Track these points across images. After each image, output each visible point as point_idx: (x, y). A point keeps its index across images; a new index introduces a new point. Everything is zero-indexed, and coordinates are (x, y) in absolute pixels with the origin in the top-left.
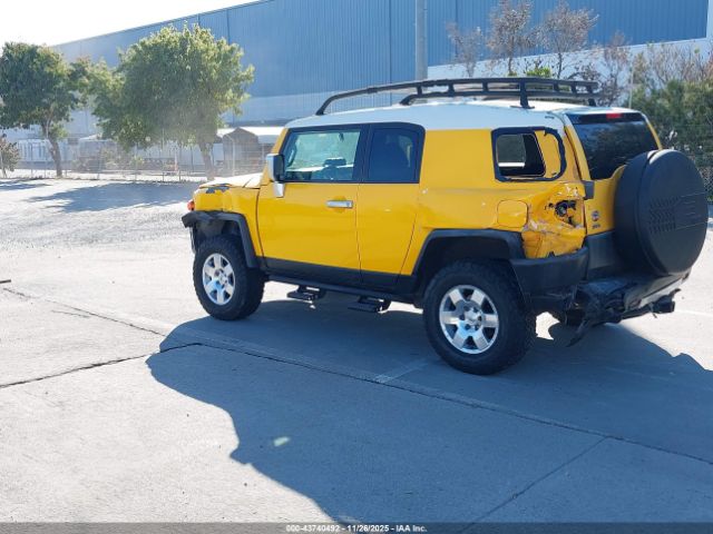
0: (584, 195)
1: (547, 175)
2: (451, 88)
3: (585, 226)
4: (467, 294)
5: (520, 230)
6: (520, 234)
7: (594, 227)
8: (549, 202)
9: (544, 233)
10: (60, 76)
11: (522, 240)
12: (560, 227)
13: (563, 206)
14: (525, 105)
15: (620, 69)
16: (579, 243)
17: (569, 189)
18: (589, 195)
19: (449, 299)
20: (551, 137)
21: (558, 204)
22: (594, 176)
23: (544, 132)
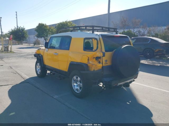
0: (102, 55)
1: (94, 50)
2: (80, 28)
3: (102, 63)
4: (77, 78)
5: (87, 63)
6: (87, 64)
7: (105, 64)
8: (93, 57)
9: (93, 64)
10: (47, 29)
11: (88, 66)
12: (96, 63)
13: (98, 58)
14: (93, 32)
15: (145, 31)
16: (101, 68)
17: (98, 54)
18: (104, 55)
19: (74, 78)
20: (96, 41)
21: (96, 58)
22: (106, 51)
23: (94, 39)
